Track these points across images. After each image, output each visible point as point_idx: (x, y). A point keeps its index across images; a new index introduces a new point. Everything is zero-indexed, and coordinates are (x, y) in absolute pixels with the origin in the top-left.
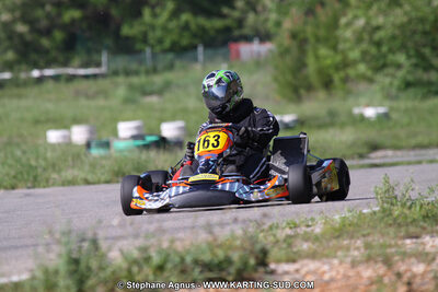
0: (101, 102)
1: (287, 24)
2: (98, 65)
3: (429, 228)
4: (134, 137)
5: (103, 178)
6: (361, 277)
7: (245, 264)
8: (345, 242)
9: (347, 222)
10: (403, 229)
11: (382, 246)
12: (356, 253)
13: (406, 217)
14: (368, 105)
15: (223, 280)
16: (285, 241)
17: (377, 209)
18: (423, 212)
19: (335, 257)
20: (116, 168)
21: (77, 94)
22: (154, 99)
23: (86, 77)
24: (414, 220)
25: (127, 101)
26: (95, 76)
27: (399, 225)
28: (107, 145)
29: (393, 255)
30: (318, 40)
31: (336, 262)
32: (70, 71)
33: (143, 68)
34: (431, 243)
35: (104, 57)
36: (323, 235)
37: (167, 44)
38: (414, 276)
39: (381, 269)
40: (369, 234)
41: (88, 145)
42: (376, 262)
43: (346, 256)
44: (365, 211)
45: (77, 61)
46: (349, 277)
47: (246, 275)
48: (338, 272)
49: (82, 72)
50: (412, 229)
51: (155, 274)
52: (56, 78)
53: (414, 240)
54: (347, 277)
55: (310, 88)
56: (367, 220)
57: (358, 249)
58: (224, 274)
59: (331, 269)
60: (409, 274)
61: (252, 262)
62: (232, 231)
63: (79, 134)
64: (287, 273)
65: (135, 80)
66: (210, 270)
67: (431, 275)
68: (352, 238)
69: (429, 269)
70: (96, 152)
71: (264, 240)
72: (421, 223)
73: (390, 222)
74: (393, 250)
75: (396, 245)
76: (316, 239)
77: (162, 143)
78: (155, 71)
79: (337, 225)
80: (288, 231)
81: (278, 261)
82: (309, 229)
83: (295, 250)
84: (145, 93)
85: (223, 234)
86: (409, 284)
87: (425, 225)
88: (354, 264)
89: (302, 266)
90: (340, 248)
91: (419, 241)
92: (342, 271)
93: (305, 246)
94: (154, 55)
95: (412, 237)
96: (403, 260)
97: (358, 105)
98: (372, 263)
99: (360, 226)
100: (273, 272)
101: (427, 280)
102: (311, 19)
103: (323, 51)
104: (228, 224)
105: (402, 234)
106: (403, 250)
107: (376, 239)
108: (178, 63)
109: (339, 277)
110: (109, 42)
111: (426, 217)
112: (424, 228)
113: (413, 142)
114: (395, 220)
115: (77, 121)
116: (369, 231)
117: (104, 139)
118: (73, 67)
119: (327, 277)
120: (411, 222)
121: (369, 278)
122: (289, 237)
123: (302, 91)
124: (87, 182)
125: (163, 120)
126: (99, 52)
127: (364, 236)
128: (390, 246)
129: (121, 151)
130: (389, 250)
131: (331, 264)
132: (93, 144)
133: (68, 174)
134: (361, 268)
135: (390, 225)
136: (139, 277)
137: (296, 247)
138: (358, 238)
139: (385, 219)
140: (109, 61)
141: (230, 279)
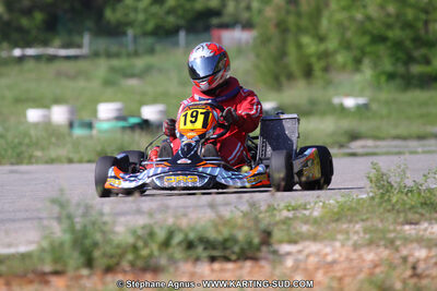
0: (82, 83)
2: (80, 46)
3: (428, 215)
4: (120, 118)
5: (86, 157)
6: (364, 261)
7: (250, 243)
8: (345, 226)
9: (345, 207)
10: (402, 215)
12: (356, 237)
13: (404, 204)
14: (347, 95)
15: (227, 259)
16: (284, 223)
18: (422, 200)
19: (334, 239)
20: (99, 148)
21: (59, 74)
22: (133, 82)
23: (68, 58)
24: (412, 207)
25: (108, 83)
26: (76, 58)
27: (398, 212)
28: (89, 126)
29: (394, 240)
31: (338, 244)
32: (51, 51)
33: (124, 50)
34: (430, 230)
35: (86, 39)
36: (322, 218)
38: (418, 261)
39: (385, 253)
40: (367, 219)
41: (71, 125)
42: (378, 246)
43: (348, 239)
44: (364, 196)
45: (57, 42)
46: (351, 260)
47: (248, 254)
48: (341, 255)
49: (63, 52)
50: (411, 216)
51: (160, 249)
52: (38, 58)
53: (413, 226)
54: (348, 259)
55: (290, 77)
56: (366, 205)
57: (357, 232)
58: (228, 253)
59: (334, 251)
63: (59, 114)
64: (289, 254)
65: (116, 63)
66: (214, 248)
67: (434, 260)
68: (350, 222)
69: (431, 254)
70: (79, 132)
72: (420, 210)
73: (389, 207)
74: (392, 235)
75: (395, 230)
76: (316, 222)
77: (145, 125)
78: (136, 54)
79: (336, 210)
80: (285, 213)
81: (281, 242)
82: (307, 213)
83: (294, 232)
84: (127, 75)
86: (414, 268)
87: (424, 212)
88: (356, 247)
89: (304, 248)
90: (340, 232)
91: (418, 227)
92: (344, 253)
93: (305, 228)
94: (136, 39)
95: (411, 223)
96: (405, 245)
97: (338, 95)
98: (374, 247)
99: (358, 211)
100: (275, 252)
103: (306, 40)
105: (401, 220)
107: (375, 224)
108: (158, 47)
109: (342, 259)
110: (89, 23)
111: (424, 204)
112: (422, 215)
114: (393, 206)
115: (58, 101)
116: (368, 215)
117: (87, 119)
118: (55, 47)
119: (329, 258)
120: (410, 209)
121: (372, 261)
122: (288, 219)
123: (283, 79)
124: (70, 161)
125: (143, 103)
126: (80, 34)
127: (363, 220)
128: (390, 231)
129: (106, 131)
130: (388, 236)
131: (332, 246)
132: (76, 124)
133: (53, 153)
134: (363, 251)
135: (389, 211)
136: (145, 252)
137: (295, 228)
138: (357, 222)
139: (384, 204)
140: (91, 43)
141: (234, 257)
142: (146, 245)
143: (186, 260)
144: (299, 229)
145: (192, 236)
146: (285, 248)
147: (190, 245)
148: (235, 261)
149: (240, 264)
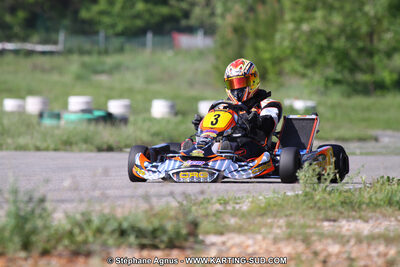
0: (55, 77)
1: (230, 19)
2: (55, 43)
3: (346, 213)
4: (84, 111)
5: (52, 146)
6: (281, 253)
7: (178, 234)
8: (269, 221)
9: (272, 203)
10: (323, 212)
11: (304, 226)
12: (278, 231)
13: (326, 201)
14: (297, 98)
15: (155, 247)
16: (214, 215)
17: (300, 192)
18: (342, 199)
19: (259, 233)
20: (65, 138)
21: (35, 68)
22: (103, 78)
23: (44, 53)
24: (333, 205)
25: (79, 78)
26: (51, 53)
27: (320, 209)
28: (58, 116)
29: (311, 235)
30: (257, 36)
31: (259, 237)
32: (28, 46)
33: (96, 48)
34: (346, 227)
35: (62, 36)
36: (249, 212)
37: (120, 28)
38: (329, 255)
39: (301, 247)
40: (291, 215)
41: (41, 115)
42: (296, 240)
43: (269, 233)
44: (289, 194)
45: (36, 38)
46: (271, 252)
47: (177, 243)
48: (261, 247)
49: (40, 48)
51: (94, 236)
52: (16, 52)
53: (332, 223)
54: (268, 251)
56: (291, 201)
57: (280, 227)
58: (157, 241)
59: (255, 243)
60: (324, 254)
61: (184, 231)
62: (168, 203)
63: (33, 105)
64: (213, 244)
65: (87, 59)
66: (146, 237)
67: (345, 256)
68: (275, 217)
69: (343, 250)
70: (48, 122)
71: (196, 212)
72: (340, 209)
73: (311, 205)
74: (312, 231)
75: (315, 226)
76: (243, 215)
77: (109, 118)
78: (106, 52)
79: (263, 205)
80: (218, 206)
81: (207, 233)
82: (237, 207)
83: (222, 224)
84: (97, 72)
85: (159, 205)
86: (325, 262)
87: (343, 210)
88: (276, 241)
89: (229, 239)
90: (265, 225)
91: (336, 224)
92: (264, 245)
93: (233, 221)
94: (107, 38)
95: (329, 220)
96: (320, 240)
97: (289, 97)
98: (292, 241)
99: (283, 207)
101: (340, 260)
102: (251, 16)
104: (164, 196)
105: (321, 216)
106: (320, 231)
107: (298, 220)
108: (127, 47)
109: (261, 251)
110: (67, 22)
111: (343, 203)
112: (341, 213)
113: (336, 134)
114: (316, 204)
115: (31, 92)
116: (292, 211)
117: (56, 111)
118: (33, 43)
119: (250, 250)
120: (330, 207)
121: (289, 254)
122: (219, 211)
124: (38, 149)
125: (110, 98)
126: (57, 31)
127: (286, 216)
128: (310, 227)
129: (72, 122)
130: (308, 231)
131: (254, 239)
132: (45, 115)
133: (22, 141)
134: (282, 245)
135: (311, 208)
136: (80, 238)
137: (224, 221)
138: (281, 217)
139: (307, 202)
140: (66, 41)
141: (162, 246)
142: (82, 231)
143: (118, 246)
144: (227, 222)
145: (125, 225)
146: (212, 239)
147: (123, 233)
148: (163, 249)
149: (167, 252)
